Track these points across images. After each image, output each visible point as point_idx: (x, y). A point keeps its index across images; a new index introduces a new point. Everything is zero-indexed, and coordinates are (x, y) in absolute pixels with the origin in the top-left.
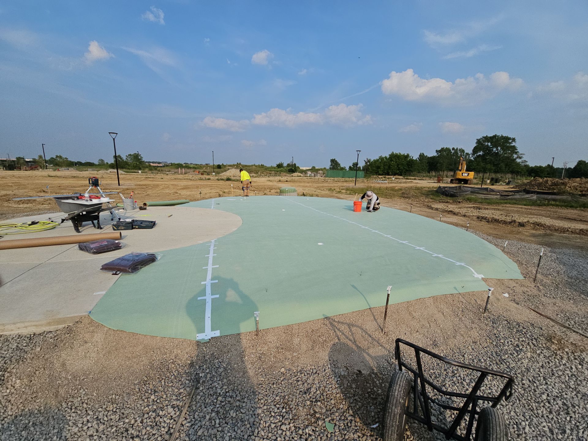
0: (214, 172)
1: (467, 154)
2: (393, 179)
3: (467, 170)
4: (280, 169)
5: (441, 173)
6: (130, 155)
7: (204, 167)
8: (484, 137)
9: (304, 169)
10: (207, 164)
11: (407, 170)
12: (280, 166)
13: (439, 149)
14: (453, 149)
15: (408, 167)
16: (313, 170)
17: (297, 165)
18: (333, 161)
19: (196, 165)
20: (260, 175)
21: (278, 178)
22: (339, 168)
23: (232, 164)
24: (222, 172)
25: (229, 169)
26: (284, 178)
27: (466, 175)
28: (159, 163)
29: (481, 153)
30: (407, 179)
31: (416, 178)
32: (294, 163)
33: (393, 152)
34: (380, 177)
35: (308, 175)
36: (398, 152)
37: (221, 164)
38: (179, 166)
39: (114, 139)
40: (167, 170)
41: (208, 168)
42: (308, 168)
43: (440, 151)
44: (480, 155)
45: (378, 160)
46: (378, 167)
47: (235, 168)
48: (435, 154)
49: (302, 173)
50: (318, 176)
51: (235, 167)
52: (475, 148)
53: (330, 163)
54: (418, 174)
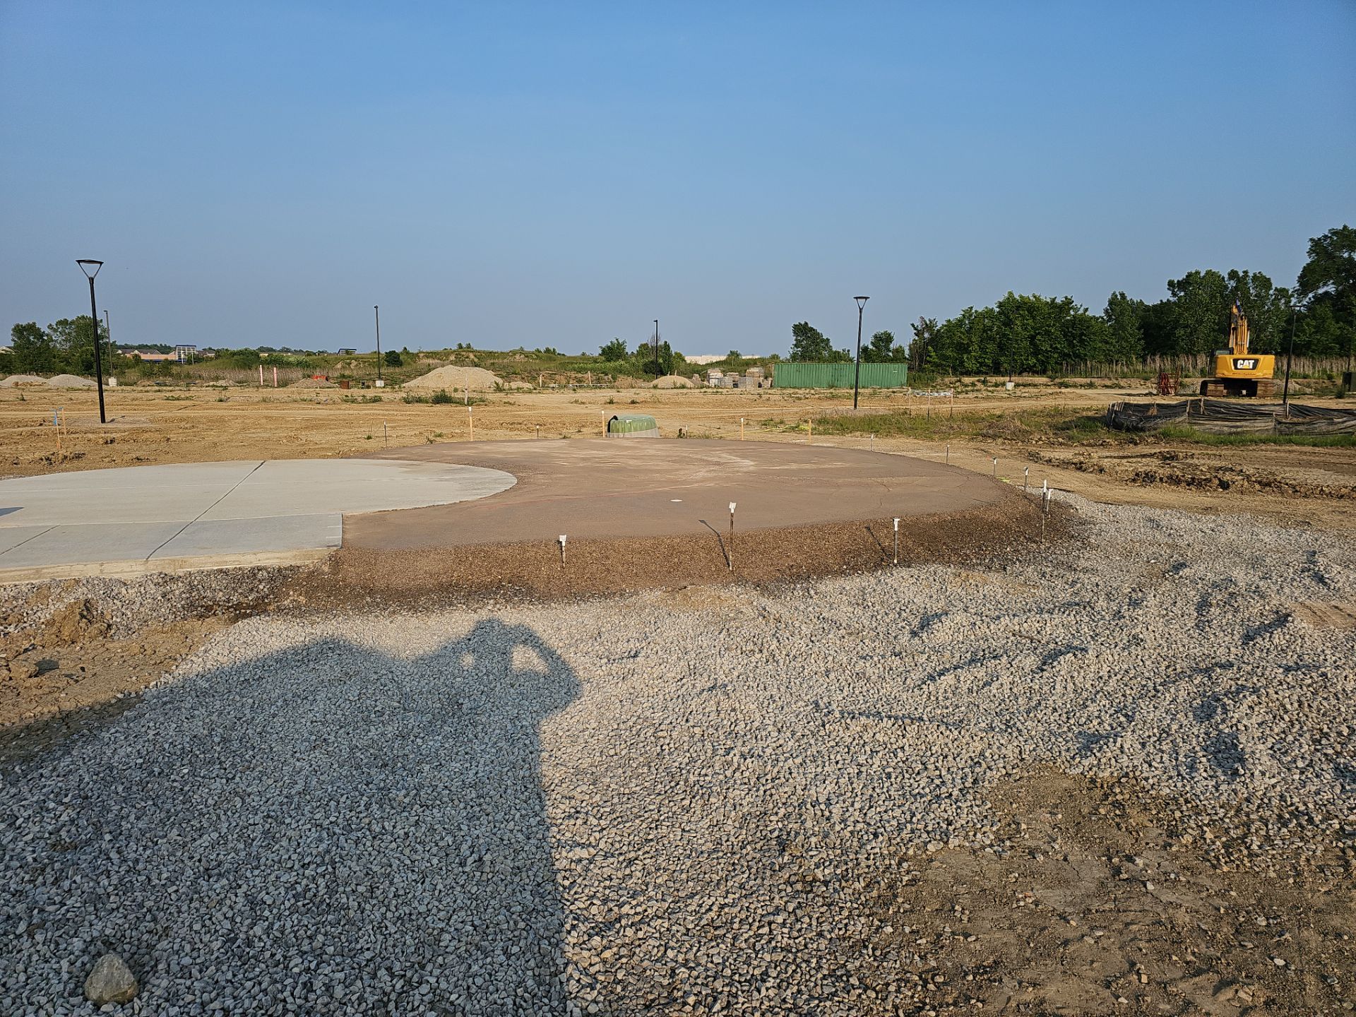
0: (380, 378)
1: (1282, 292)
2: (1010, 386)
3: (1253, 350)
4: (612, 364)
5: (1183, 361)
6: (64, 323)
7: (337, 360)
8: (1335, 233)
9: (702, 360)
10: (347, 352)
11: (1065, 356)
12: (613, 352)
13: (1180, 276)
14: (1233, 275)
15: (1071, 345)
16: (734, 364)
17: (673, 350)
18: (802, 331)
19: (309, 354)
20: (545, 386)
21: (608, 394)
22: (825, 353)
23: (439, 348)
24: (410, 377)
25: (430, 369)
26: (627, 395)
27: (1249, 364)
28: (165, 349)
29: (1331, 288)
30: (1061, 385)
31: (1097, 381)
32: (661, 343)
33: (1010, 293)
34: (967, 380)
35: (713, 382)
36: (1028, 294)
37: (399, 350)
38: (247, 360)
39: (92, 280)
40: (205, 375)
41: (354, 363)
42: (715, 359)
43: (1183, 285)
44: (1326, 293)
45: (960, 322)
46: (963, 348)
47: (453, 363)
48: (1167, 296)
49: (689, 378)
50: (749, 385)
51: (452, 358)
52: (1307, 270)
53: (793, 340)
54: (1105, 368)
